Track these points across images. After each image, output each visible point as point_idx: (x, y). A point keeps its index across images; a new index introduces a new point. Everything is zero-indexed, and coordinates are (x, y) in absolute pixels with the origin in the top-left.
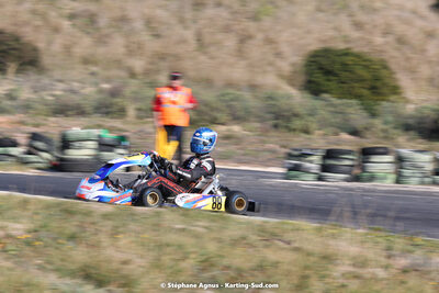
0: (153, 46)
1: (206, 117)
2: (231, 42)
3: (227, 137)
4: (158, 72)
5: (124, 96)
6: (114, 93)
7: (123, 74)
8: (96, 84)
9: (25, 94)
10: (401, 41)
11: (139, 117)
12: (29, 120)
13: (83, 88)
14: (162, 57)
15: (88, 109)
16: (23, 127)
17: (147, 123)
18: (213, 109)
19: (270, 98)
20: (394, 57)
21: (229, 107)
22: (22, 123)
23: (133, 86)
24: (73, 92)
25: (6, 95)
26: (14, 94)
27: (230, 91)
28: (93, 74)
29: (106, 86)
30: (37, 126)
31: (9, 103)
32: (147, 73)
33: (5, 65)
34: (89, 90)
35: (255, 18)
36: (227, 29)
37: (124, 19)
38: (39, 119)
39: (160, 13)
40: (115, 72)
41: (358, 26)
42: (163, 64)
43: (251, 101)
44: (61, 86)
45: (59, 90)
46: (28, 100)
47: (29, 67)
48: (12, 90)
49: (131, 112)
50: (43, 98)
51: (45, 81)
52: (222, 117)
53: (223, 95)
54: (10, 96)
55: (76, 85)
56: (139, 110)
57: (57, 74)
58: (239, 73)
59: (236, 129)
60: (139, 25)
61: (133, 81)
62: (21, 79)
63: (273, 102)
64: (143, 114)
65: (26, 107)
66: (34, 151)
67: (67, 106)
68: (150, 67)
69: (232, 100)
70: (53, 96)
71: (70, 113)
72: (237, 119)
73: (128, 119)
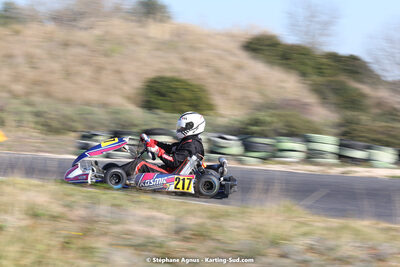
0: (31, 74)
2: (87, 71)
10: (218, 72)
14: (36, 83)
19: (116, 113)
20: (211, 83)
23: (15, 104)
35: (106, 55)
36: (85, 63)
37: (10, 56)
39: (38, 52)
41: (185, 60)
42: (37, 88)
43: (101, 114)
58: (93, 94)
60: (20, 60)
63: (119, 116)
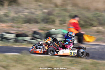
1: (88, 24)
3: (98, 32)
4: (67, 5)
5: (54, 15)
6: (49, 14)
7: (52, 6)
8: (41, 10)
9: (12, 14)
11: (61, 24)
12: (15, 25)
13: (36, 12)
15: (39, 20)
16: (13, 28)
17: (64, 26)
18: (91, 20)
21: (98, 19)
22: (12, 26)
24: (32, 13)
25: (4, 15)
26: (8, 15)
27: (98, 13)
28: (40, 6)
29: (45, 11)
30: (19, 28)
31: (6, 18)
32: (62, 5)
33: (3, 2)
34: (39, 13)
38: (19, 25)
40: (49, 5)
44: (27, 11)
45: (26, 13)
46: (14, 17)
47: (13, 3)
48: (6, 13)
49: (57, 22)
50: (20, 16)
51: (20, 9)
52: (95, 23)
53: (95, 14)
54: (6, 15)
55: (33, 10)
56: (61, 21)
57: (25, 6)
59: (101, 28)
61: (56, 8)
62: (10, 8)
64: (62, 22)
65: (13, 20)
66: (35, 39)
67: (30, 19)
68: (64, 3)
69: (99, 16)
70: (24, 15)
71: (31, 22)
72: (101, 24)
73: (56, 25)
